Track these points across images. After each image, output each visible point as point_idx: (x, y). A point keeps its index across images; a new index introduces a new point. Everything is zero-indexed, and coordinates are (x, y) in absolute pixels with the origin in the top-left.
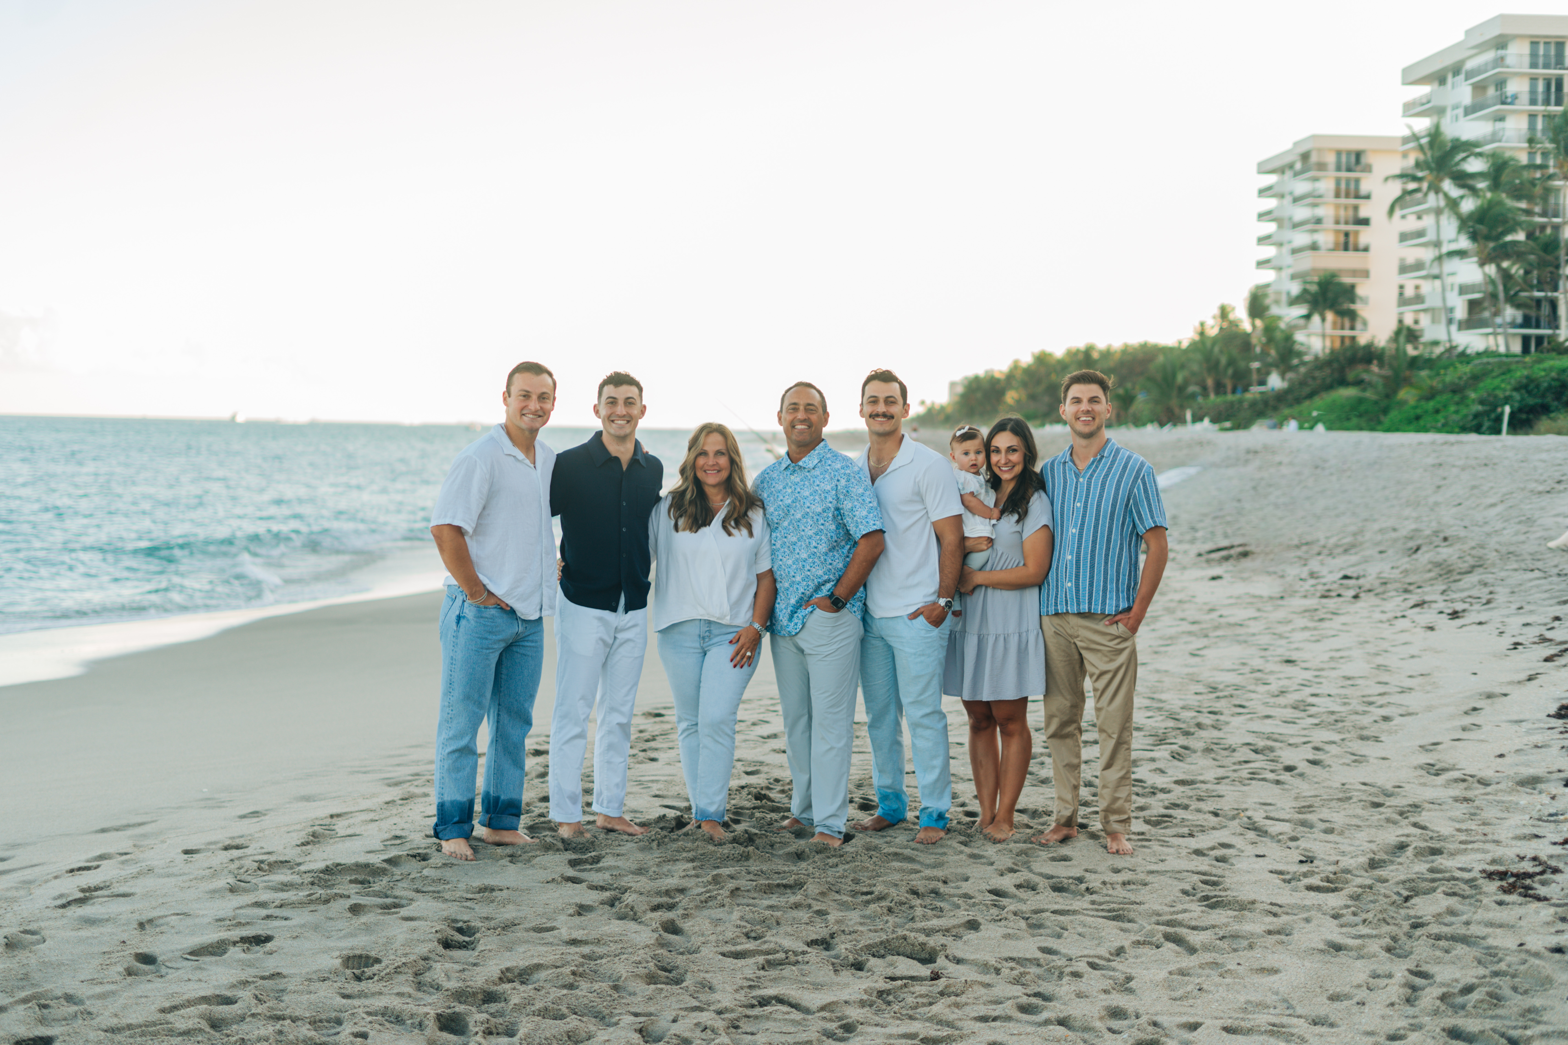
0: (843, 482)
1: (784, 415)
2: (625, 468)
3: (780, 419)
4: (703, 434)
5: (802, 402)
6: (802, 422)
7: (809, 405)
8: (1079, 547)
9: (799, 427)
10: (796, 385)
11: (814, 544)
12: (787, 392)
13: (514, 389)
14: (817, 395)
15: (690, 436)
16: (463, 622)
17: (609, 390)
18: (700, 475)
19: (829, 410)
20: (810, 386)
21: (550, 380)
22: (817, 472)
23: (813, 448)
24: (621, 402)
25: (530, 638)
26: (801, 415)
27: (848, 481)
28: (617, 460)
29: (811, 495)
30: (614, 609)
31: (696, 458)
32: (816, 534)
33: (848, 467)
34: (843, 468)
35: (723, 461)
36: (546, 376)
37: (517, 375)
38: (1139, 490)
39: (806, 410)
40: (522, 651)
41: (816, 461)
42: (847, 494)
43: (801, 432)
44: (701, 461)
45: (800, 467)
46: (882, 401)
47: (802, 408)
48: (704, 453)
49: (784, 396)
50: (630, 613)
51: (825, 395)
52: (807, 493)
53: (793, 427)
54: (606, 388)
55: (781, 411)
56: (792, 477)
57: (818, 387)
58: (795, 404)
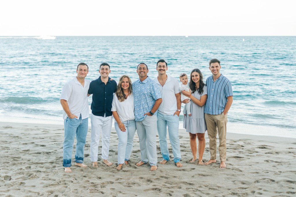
0: (152, 87)
1: (138, 70)
2: (106, 84)
4: (124, 77)
5: (142, 67)
7: (144, 68)
8: (213, 100)
9: (142, 73)
13: (79, 69)
15: (121, 77)
16: (67, 122)
17: (102, 67)
18: (122, 87)
20: (144, 63)
21: (87, 67)
24: (105, 69)
25: (84, 124)
26: (142, 70)
28: (104, 83)
30: (103, 116)
31: (121, 83)
35: (128, 84)
36: (86, 66)
37: (79, 66)
38: (227, 87)
40: (82, 127)
44: (123, 84)
46: (162, 66)
48: (124, 82)
50: (107, 117)
53: (140, 73)
54: (101, 66)
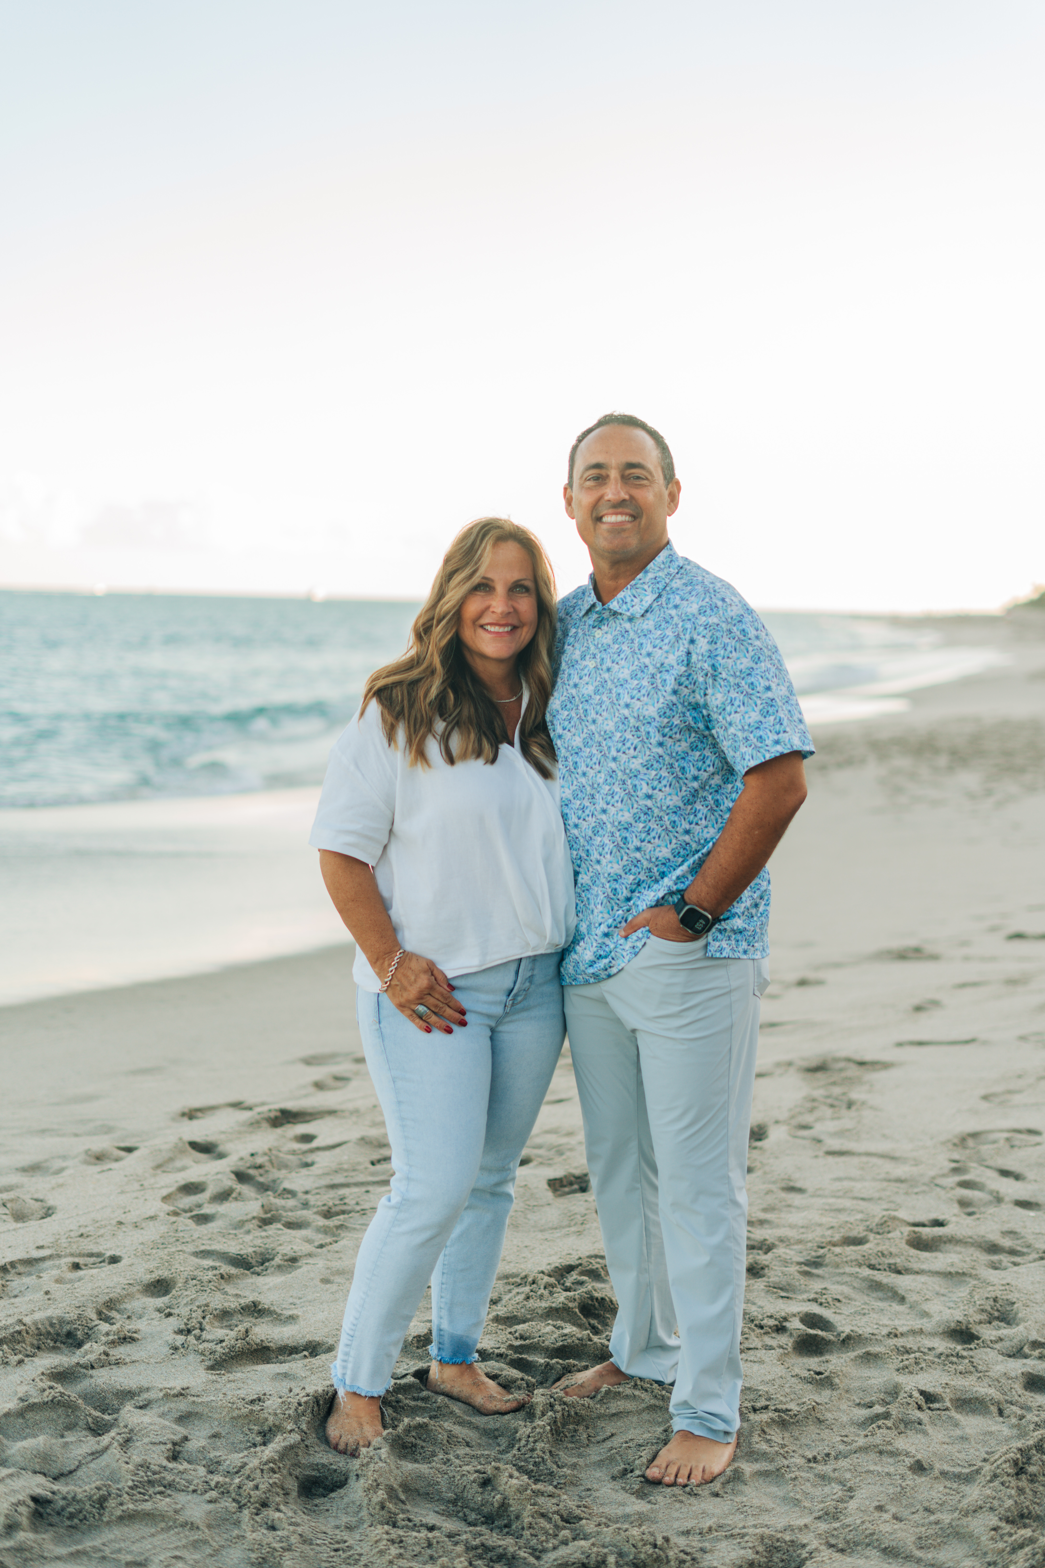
0: (703, 645)
1: (575, 492)
3: (569, 502)
4: (488, 541)
5: (614, 461)
6: (618, 506)
7: (633, 465)
9: (610, 519)
10: (600, 423)
11: (645, 789)
12: (580, 440)
14: (649, 442)
18: (472, 634)
19: (679, 475)
20: (631, 422)
22: (649, 624)
23: (643, 567)
26: (613, 491)
27: (713, 642)
29: (634, 676)
32: (648, 767)
33: (714, 608)
34: (702, 612)
35: (528, 605)
39: (625, 479)
41: (649, 599)
42: (714, 673)
43: (616, 529)
44: (476, 604)
45: (615, 614)
47: (614, 474)
48: (485, 586)
49: (575, 449)
51: (668, 441)
52: (625, 674)
53: (599, 519)
55: (570, 484)
56: (598, 633)
57: (651, 423)
58: (598, 466)
